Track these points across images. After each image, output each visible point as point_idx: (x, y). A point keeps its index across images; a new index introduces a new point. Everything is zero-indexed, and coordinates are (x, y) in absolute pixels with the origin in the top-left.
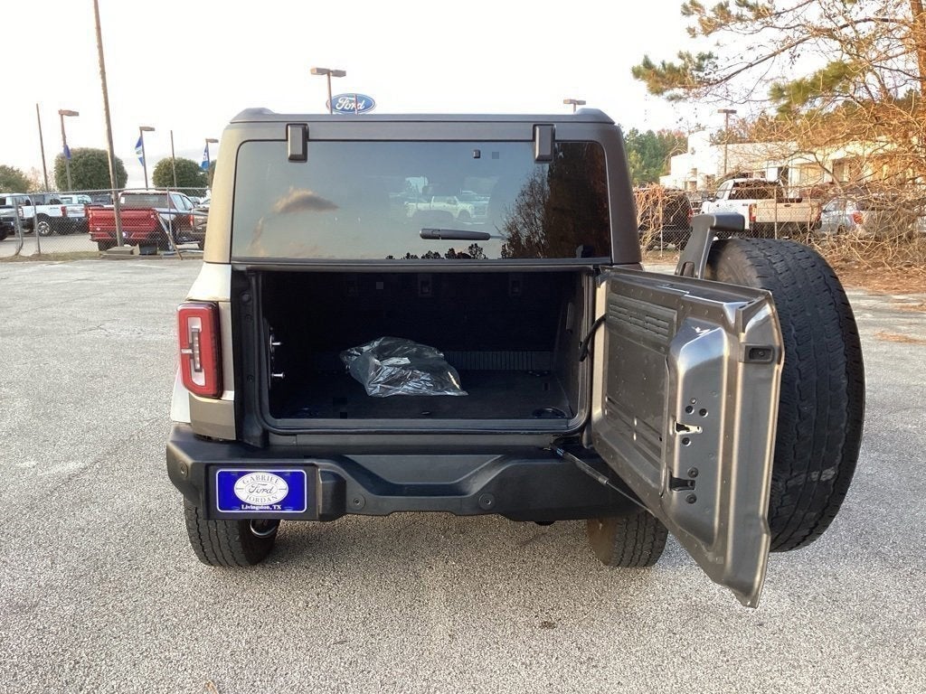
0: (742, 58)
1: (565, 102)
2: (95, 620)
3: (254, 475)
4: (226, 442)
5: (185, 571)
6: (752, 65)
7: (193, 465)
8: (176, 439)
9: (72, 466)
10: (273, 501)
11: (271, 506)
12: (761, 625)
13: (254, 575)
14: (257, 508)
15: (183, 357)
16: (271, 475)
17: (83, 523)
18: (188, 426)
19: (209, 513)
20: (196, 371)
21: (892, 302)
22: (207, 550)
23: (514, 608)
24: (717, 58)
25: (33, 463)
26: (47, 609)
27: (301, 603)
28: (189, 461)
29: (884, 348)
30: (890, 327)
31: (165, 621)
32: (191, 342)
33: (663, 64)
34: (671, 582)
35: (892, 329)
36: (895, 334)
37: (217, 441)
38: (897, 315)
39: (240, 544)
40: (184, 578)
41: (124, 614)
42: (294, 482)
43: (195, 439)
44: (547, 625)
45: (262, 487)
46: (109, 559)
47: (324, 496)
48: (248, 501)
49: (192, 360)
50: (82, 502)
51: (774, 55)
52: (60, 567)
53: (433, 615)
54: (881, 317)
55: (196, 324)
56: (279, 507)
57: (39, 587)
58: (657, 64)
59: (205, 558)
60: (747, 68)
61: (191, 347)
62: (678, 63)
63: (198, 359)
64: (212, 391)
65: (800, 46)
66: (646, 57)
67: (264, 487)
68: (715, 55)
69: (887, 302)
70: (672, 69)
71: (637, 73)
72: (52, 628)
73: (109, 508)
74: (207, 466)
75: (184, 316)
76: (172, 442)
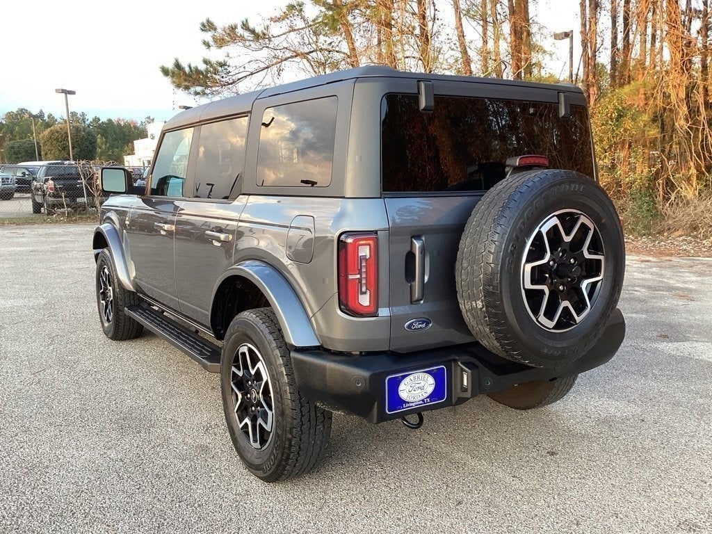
0: (244, 68)
1: (57, 91)
3: (412, 377)
6: (252, 74)
7: (371, 376)
10: (425, 396)
11: (423, 400)
14: (413, 404)
16: (423, 374)
20: (363, 293)
24: (229, 66)
28: (365, 374)
32: (359, 268)
33: (190, 67)
44: (552, 454)
45: (418, 385)
48: (408, 400)
49: (359, 284)
51: (267, 68)
56: (428, 400)
59: (290, 473)
60: (249, 75)
61: (361, 272)
62: (202, 67)
64: (374, 310)
65: (284, 63)
66: (177, 61)
68: (228, 64)
70: (198, 72)
71: (165, 72)
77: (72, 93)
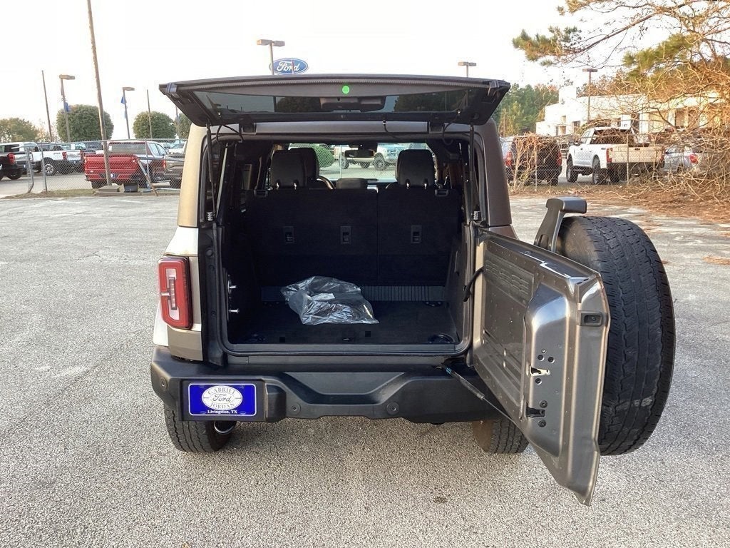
0: (601, 31)
1: (460, 64)
2: (98, 494)
3: (217, 388)
4: (195, 362)
5: (165, 455)
6: (608, 37)
7: (171, 380)
8: (158, 360)
9: (78, 370)
10: (232, 407)
11: (230, 411)
12: (604, 500)
13: (217, 458)
14: (219, 412)
15: (163, 298)
16: (229, 388)
17: (87, 417)
18: (166, 348)
19: (183, 417)
20: (173, 309)
21: (718, 230)
22: (182, 440)
23: (414, 486)
24: (580, 31)
25: (48, 367)
26: (62, 485)
27: (253, 481)
28: (168, 377)
29: (711, 270)
30: (716, 251)
31: (151, 495)
32: (168, 287)
33: (537, 36)
34: (536, 465)
35: (717, 253)
36: (720, 258)
37: (189, 361)
38: (723, 241)
39: (206, 436)
40: (164, 460)
41: (120, 490)
42: (247, 393)
43: (171, 359)
44: (440, 500)
45: (223, 397)
46: (107, 445)
47: (270, 404)
48: (212, 407)
49: (169, 301)
50: (86, 399)
51: (627, 28)
52: (71, 452)
53: (353, 491)
54: (709, 243)
55: (172, 274)
56: (236, 412)
57: (56, 467)
58: (532, 36)
59: (180, 445)
60: (605, 39)
61: (169, 291)
62: (549, 36)
63: (174, 300)
64: (185, 324)
65: (647, 21)
66: (523, 31)
67: (224, 397)
68: (578, 29)
69: (715, 230)
70: (544, 41)
71: (516, 44)
72: (66, 500)
73: (107, 405)
74: (183, 380)
75: (163, 268)
76: (155, 362)
77: (474, 65)
